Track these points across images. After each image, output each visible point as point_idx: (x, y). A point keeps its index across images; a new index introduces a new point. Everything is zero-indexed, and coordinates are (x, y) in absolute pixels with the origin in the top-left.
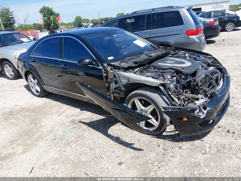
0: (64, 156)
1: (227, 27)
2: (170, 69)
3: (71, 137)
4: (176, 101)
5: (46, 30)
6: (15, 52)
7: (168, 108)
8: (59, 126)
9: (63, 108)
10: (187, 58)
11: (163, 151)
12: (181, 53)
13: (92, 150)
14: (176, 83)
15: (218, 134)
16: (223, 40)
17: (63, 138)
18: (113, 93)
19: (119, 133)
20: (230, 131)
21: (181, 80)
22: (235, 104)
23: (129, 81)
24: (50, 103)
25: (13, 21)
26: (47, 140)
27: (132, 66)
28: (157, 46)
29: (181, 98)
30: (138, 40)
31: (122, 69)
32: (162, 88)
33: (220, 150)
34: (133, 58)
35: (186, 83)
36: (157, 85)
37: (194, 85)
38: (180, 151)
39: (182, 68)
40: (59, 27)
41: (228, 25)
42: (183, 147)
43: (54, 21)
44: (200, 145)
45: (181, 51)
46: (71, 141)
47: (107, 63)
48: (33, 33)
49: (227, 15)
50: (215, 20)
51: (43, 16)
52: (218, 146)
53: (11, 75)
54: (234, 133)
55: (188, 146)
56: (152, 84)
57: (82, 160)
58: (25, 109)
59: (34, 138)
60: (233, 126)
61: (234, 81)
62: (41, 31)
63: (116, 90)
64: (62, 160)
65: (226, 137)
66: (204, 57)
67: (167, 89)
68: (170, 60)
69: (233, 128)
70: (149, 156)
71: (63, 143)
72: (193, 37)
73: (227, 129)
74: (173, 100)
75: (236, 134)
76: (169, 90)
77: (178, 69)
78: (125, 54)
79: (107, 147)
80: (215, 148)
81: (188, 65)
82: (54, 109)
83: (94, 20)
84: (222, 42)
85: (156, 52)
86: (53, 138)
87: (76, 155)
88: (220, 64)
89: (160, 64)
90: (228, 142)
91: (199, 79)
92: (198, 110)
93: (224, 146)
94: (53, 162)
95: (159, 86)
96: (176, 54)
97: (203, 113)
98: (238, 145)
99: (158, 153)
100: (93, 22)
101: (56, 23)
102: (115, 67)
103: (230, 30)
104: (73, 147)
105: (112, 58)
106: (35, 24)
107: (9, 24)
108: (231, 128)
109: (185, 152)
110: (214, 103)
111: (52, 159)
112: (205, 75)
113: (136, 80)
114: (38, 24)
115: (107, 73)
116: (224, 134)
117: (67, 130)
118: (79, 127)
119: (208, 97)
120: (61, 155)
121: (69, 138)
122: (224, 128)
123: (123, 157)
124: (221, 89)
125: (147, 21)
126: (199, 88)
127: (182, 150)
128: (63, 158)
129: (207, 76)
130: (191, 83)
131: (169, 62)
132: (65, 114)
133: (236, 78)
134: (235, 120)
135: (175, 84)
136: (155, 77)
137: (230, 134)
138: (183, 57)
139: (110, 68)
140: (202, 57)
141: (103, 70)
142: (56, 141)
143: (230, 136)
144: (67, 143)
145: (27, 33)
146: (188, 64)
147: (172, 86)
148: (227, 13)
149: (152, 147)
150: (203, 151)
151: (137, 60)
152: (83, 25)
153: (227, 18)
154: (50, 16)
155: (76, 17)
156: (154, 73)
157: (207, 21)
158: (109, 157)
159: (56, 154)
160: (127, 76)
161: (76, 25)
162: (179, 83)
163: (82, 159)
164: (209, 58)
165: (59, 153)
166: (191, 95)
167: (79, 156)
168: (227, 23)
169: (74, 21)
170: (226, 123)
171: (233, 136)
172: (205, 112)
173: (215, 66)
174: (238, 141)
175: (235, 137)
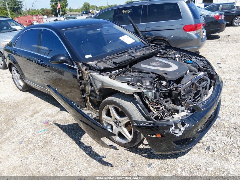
0: (24, 164)
1: (235, 21)
2: (152, 73)
3: (38, 142)
4: (153, 112)
5: (54, 15)
6: (5, 40)
7: (139, 122)
8: (31, 126)
9: (41, 106)
10: (176, 60)
11: (130, 168)
12: (171, 53)
13: (54, 160)
14: (156, 91)
15: (196, 151)
16: (228, 36)
17: (30, 142)
18: (89, 96)
19: (90, 141)
20: (210, 149)
21: (161, 87)
22: (223, 114)
23: (103, 85)
24: (31, 98)
25: (20, 5)
26: (14, 142)
27: (109, 68)
28: (147, 43)
29: (160, 108)
30: (126, 35)
31: (97, 70)
32: (137, 97)
33: (193, 173)
34: (114, 58)
35: (168, 91)
36: (131, 94)
37: (176, 94)
38: (148, 169)
39: (166, 73)
40: (66, 13)
41: (236, 19)
42: (153, 165)
43: (62, 7)
44: (173, 164)
45: (172, 50)
46: (37, 146)
47: (82, 63)
48: (39, 19)
49: (236, 9)
50: (221, 14)
51: (51, 1)
52: (192, 166)
53: (2, 65)
54: (213, 151)
55: (159, 164)
56: (126, 92)
57: (41, 172)
58: (4, 103)
59: (1, 139)
60: (215, 142)
61: (229, 85)
62: (48, 17)
63: (93, 93)
64: (21, 169)
65: (205, 155)
66: (197, 58)
67: (144, 98)
68: (156, 61)
69: (214, 145)
70: (113, 173)
71: (28, 148)
72: (191, 33)
73: (207, 145)
74: (150, 111)
75: (216, 153)
76: (146, 99)
77: (161, 74)
78: (109, 51)
79: (72, 158)
80: (188, 169)
81: (174, 70)
82: (32, 105)
83: (102, 7)
84: (227, 38)
85: (143, 51)
86: (20, 140)
87: (37, 164)
88: (213, 69)
89: (143, 66)
90: (205, 162)
91: (183, 87)
92: (173, 128)
93: (199, 167)
94: (11, 171)
95: (134, 95)
96: (165, 54)
97: (180, 130)
98: (215, 167)
99: (124, 169)
100: (101, 9)
101: (64, 9)
102: (91, 68)
103: (238, 25)
104: (36, 155)
105: (90, 56)
106: (43, 9)
107: (17, 8)
108: (212, 145)
109: (154, 171)
110: (195, 118)
111: (12, 167)
112: (191, 82)
113: (110, 85)
114: (46, 9)
115: (82, 73)
116: (202, 151)
117: (37, 132)
118: (50, 130)
119: (190, 110)
120: (22, 163)
121: (36, 142)
122: (204, 143)
123: (85, 172)
124: (208, 101)
125: (144, 12)
126: (181, 98)
127: (151, 169)
128: (23, 167)
129: (193, 84)
130: (173, 92)
131: (154, 64)
132: (41, 113)
133: (232, 82)
134: (219, 135)
135: (154, 92)
136: (131, 84)
137: (209, 152)
138: (172, 58)
139: (85, 68)
140: (194, 59)
141: (77, 70)
142: (22, 145)
143: (209, 155)
144: (32, 148)
145: (33, 18)
146: (174, 67)
147: (150, 94)
148: (236, 6)
149: (119, 161)
150: (174, 172)
151: (117, 60)
152: (90, 12)
153: (235, 12)
154: (58, 1)
155: (85, 4)
156: (132, 77)
157: (212, 14)
158: (70, 170)
159: (17, 161)
160: (101, 79)
161: (84, 12)
162: (159, 92)
163: (42, 170)
164: (202, 61)
165: (21, 160)
166: (172, 105)
167: (40, 165)
168: (236, 16)
169: (82, 7)
170: (208, 137)
171: (212, 155)
172: (183, 129)
173: (207, 71)
174: (216, 162)
175: (215, 157)
